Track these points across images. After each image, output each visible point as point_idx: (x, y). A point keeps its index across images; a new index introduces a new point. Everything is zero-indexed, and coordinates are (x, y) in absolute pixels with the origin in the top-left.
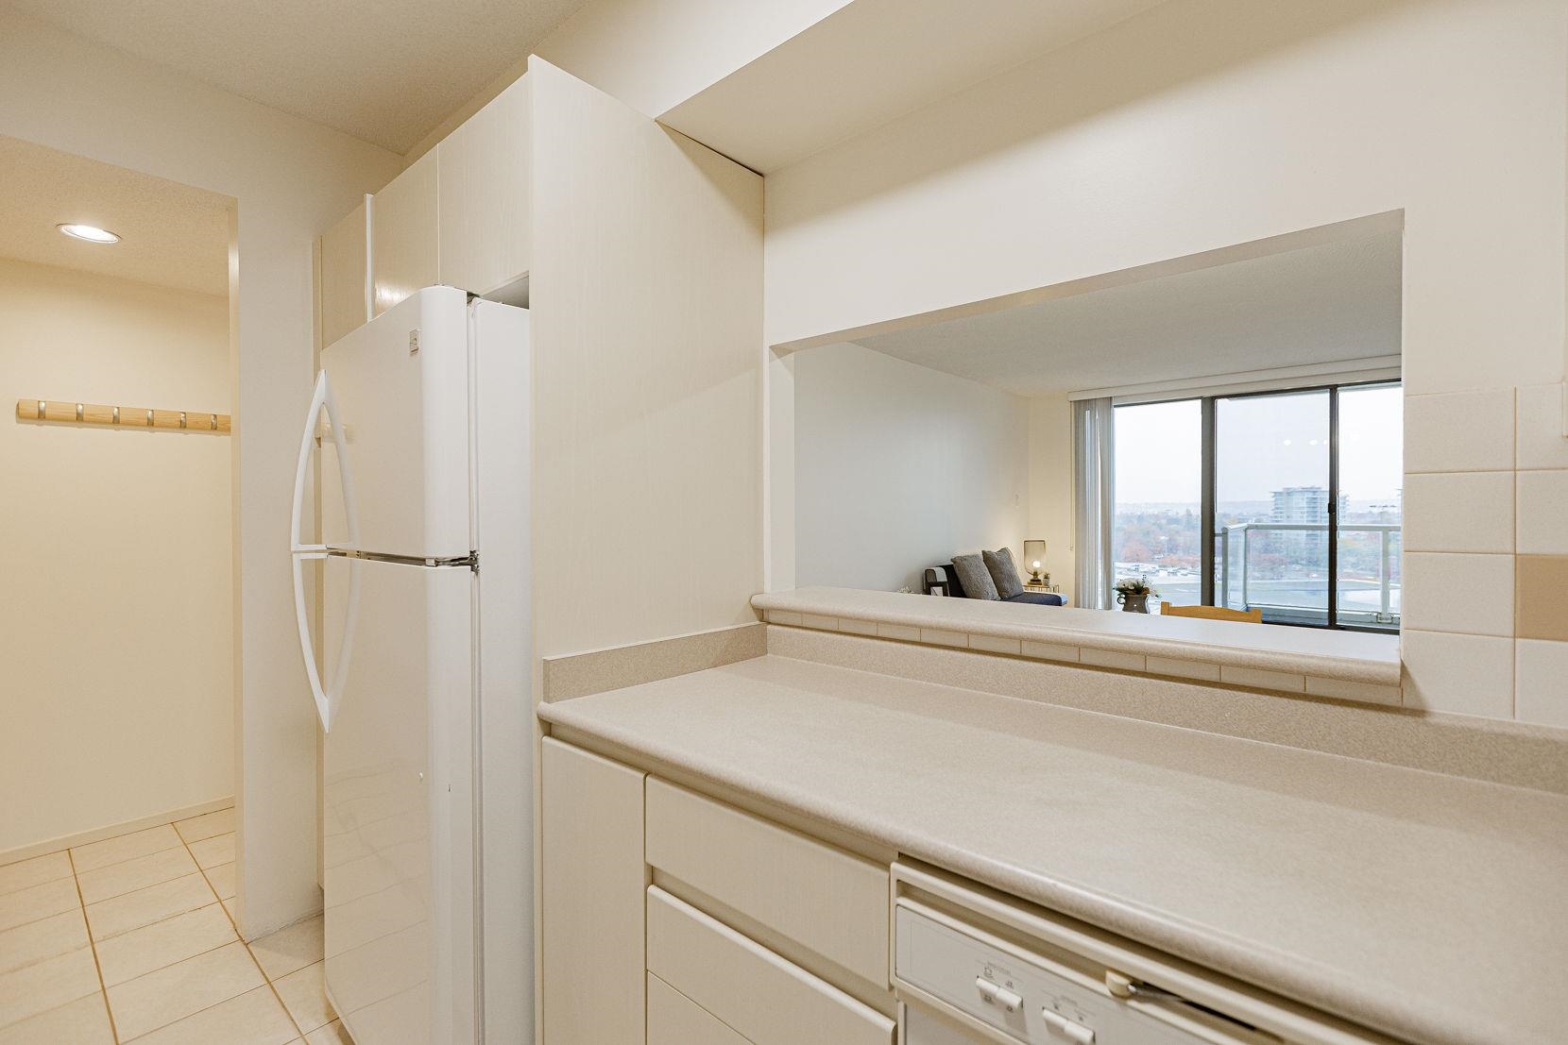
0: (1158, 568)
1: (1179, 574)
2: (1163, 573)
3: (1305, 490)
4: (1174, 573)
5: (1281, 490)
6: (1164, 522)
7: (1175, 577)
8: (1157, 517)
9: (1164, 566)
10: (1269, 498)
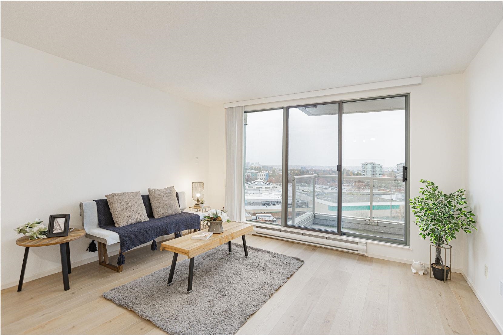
0: (328, 187)
1: (334, 189)
2: (330, 189)
3: (371, 164)
4: (333, 189)
5: (364, 163)
6: (331, 172)
7: (333, 190)
8: (329, 171)
9: (330, 187)
10: (361, 166)
